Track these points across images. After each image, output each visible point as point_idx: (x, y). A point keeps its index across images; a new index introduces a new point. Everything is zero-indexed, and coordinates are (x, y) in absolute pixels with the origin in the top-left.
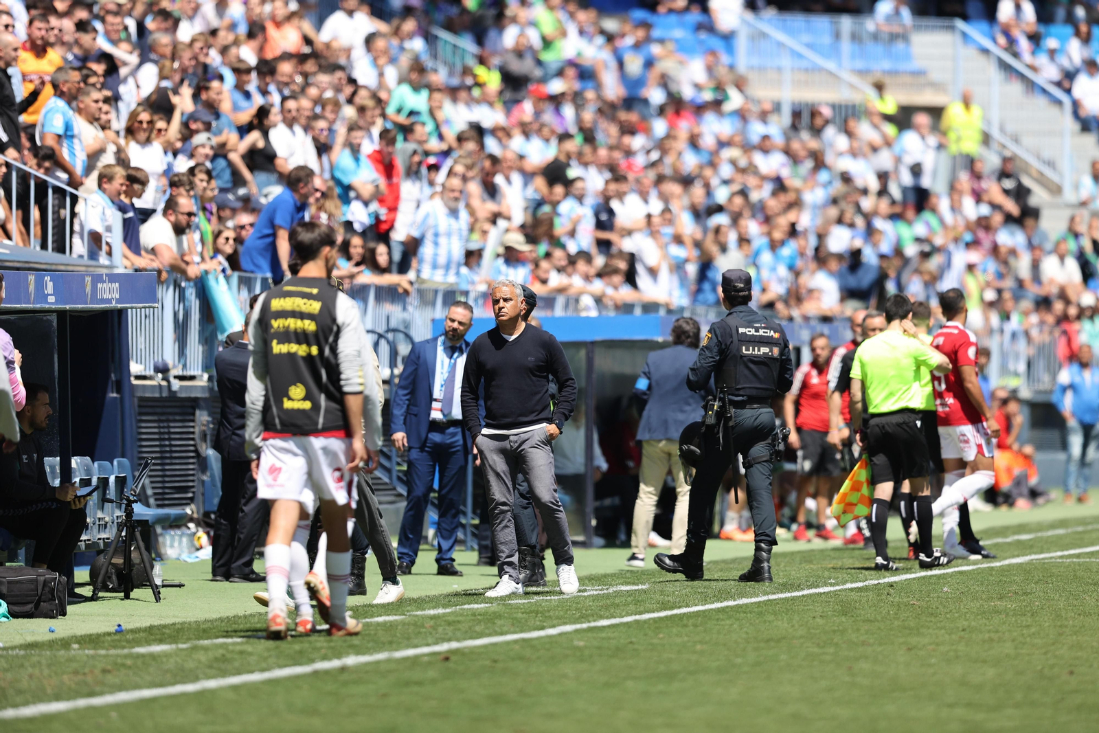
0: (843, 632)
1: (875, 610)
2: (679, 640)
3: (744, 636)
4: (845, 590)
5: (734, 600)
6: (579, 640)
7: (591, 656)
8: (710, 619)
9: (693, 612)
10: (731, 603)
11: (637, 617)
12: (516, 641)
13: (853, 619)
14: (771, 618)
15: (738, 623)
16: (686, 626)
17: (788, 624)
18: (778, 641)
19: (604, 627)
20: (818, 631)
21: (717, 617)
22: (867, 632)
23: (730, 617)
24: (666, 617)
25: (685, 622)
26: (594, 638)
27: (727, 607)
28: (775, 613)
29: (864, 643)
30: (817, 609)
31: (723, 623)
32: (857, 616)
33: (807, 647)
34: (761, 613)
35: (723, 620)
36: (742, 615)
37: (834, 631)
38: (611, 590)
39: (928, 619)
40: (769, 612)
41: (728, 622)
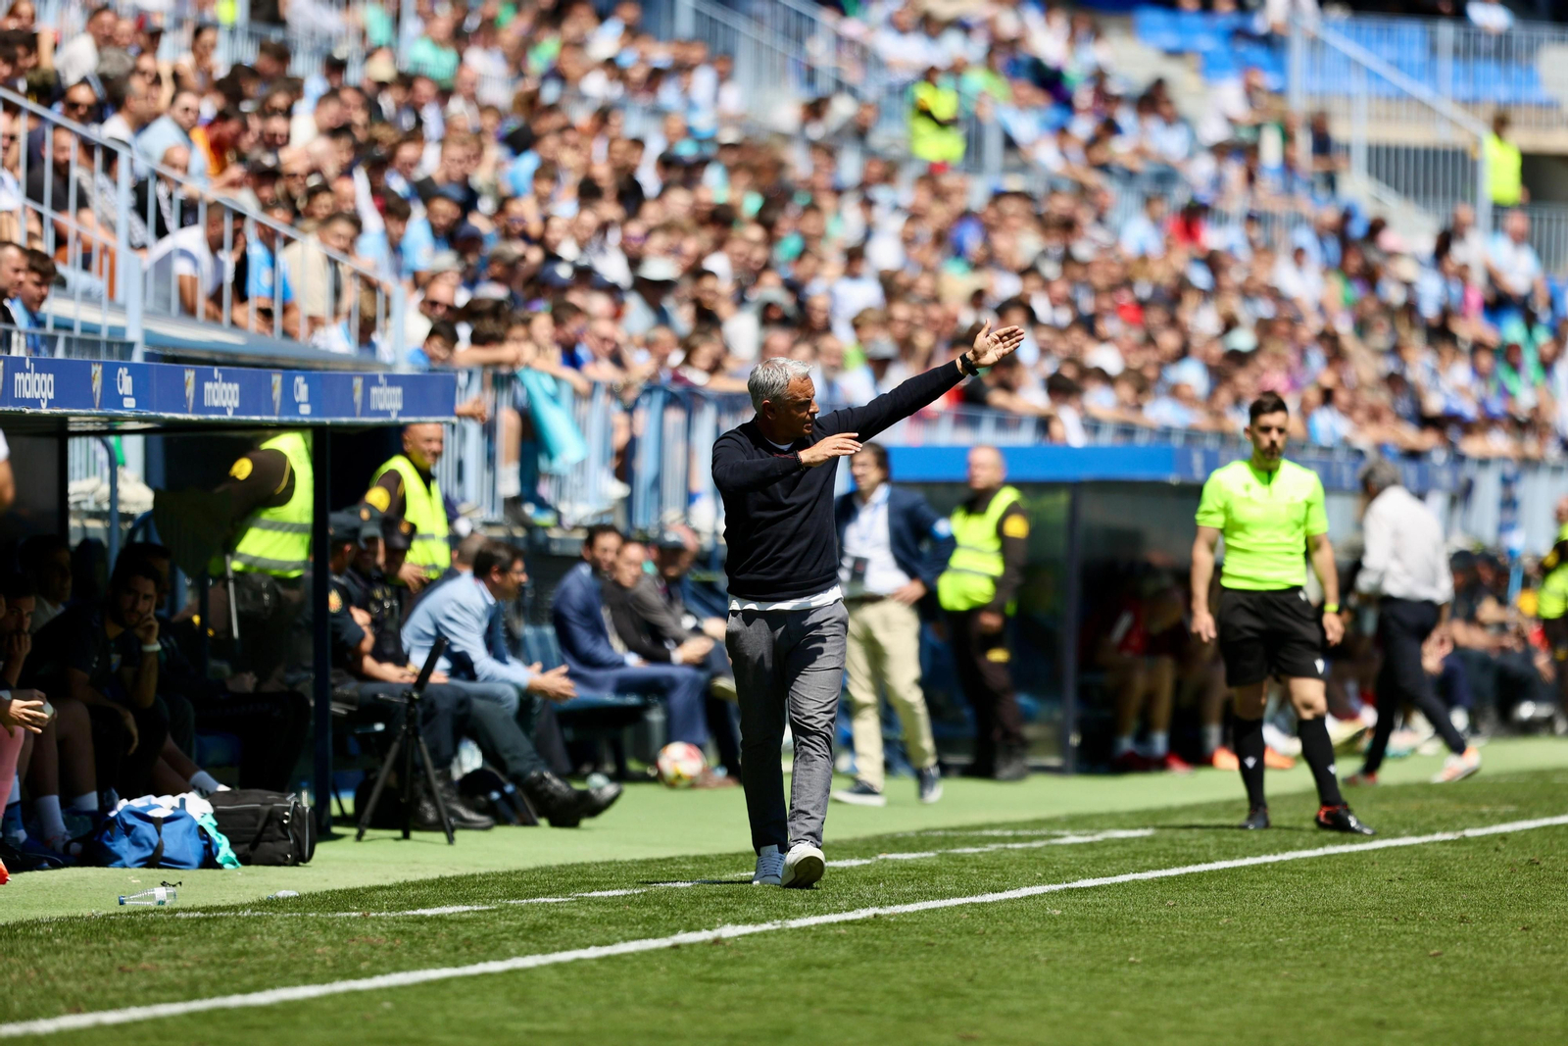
0: (1432, 902)
1: (1478, 872)
2: (1196, 910)
3: (1290, 905)
4: (1434, 843)
5: (1276, 854)
6: (1053, 907)
7: (1071, 931)
8: (1241, 880)
9: (1218, 871)
10: (1271, 858)
11: (1137, 876)
12: (961, 906)
13: (1446, 884)
14: (1329, 880)
15: (1280, 886)
16: (1207, 889)
17: (1353, 889)
18: (1337, 913)
19: (1088, 888)
20: (1396, 901)
21: (1250, 878)
22: (1466, 903)
23: (1269, 879)
24: (1179, 876)
25: (1205, 884)
26: (1075, 905)
27: (1266, 864)
28: (1335, 874)
29: (1463, 919)
30: (1395, 869)
31: (1259, 886)
32: (1451, 880)
33: (1380, 924)
34: (1313, 874)
35: (1259, 882)
36: (1286, 875)
37: (1418, 901)
38: (1099, 837)
39: (1554, 886)
40: (1325, 873)
41: (1266, 886)
